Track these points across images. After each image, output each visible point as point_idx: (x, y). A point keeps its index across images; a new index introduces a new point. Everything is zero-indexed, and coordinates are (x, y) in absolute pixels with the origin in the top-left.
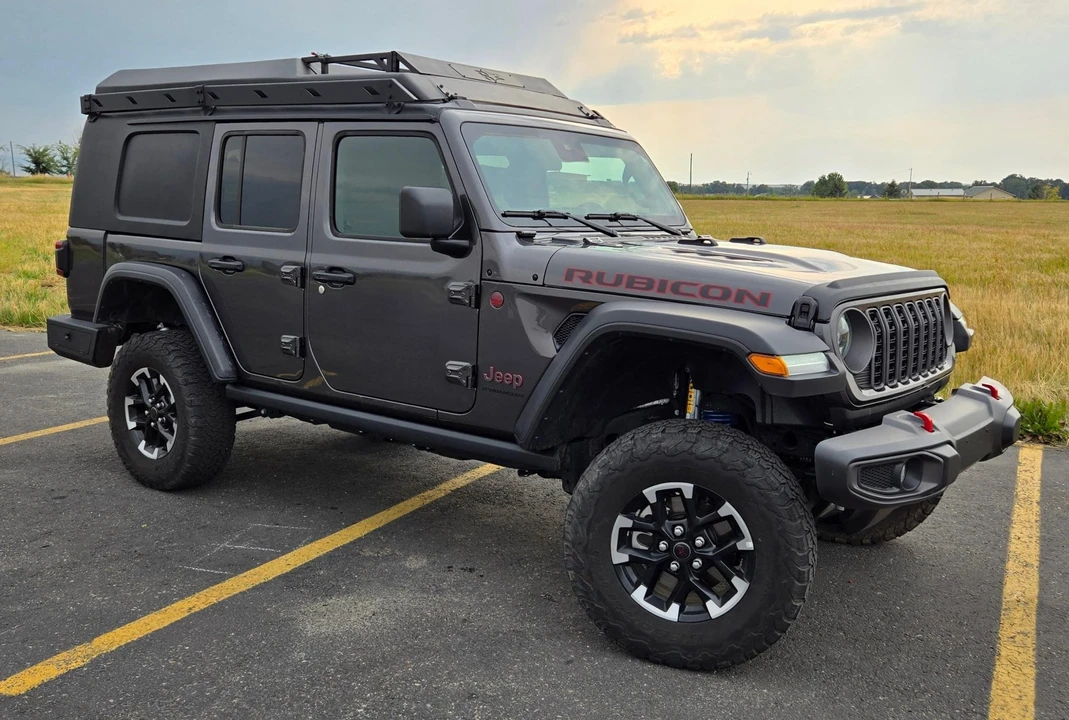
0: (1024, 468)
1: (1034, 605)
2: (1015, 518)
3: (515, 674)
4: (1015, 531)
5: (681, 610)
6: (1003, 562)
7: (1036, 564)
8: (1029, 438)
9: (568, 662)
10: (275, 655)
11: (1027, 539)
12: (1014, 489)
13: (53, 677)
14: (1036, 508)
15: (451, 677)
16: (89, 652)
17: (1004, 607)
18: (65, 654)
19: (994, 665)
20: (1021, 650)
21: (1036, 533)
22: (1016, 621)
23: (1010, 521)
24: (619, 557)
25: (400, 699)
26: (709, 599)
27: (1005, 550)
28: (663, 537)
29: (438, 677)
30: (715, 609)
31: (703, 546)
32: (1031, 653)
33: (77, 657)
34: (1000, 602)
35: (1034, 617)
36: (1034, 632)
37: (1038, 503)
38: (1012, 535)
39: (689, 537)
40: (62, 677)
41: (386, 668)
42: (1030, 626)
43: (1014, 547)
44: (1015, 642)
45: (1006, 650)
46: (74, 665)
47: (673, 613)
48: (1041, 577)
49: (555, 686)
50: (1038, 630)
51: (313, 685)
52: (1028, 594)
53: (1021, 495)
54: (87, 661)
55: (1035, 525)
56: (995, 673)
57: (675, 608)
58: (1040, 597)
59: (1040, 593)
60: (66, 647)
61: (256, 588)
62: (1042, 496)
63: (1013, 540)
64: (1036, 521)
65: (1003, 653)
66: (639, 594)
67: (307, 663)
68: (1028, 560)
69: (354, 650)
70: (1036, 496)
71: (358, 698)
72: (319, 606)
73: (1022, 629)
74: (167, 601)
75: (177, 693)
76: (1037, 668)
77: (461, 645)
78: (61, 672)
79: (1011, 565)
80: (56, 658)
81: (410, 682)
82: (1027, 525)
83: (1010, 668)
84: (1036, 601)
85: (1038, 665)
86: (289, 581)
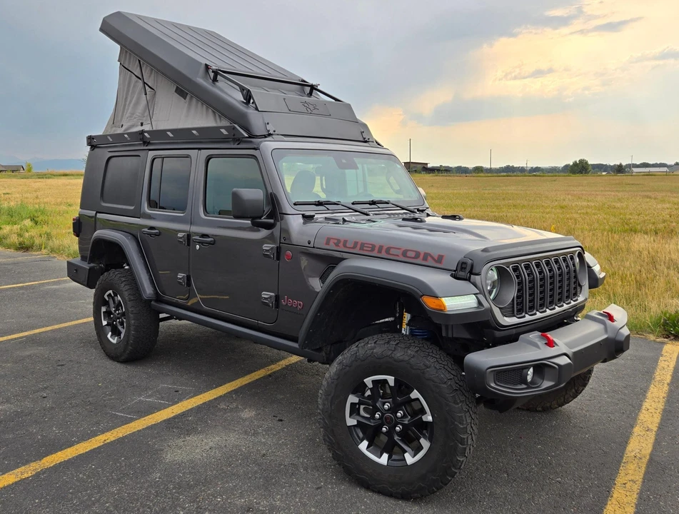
0: (664, 358)
1: (645, 460)
2: (649, 395)
4: (646, 405)
5: (389, 458)
6: (632, 427)
7: (655, 429)
8: (672, 338)
10: (142, 474)
11: (653, 411)
12: (654, 373)
13: (11, 483)
14: (666, 388)
16: (37, 467)
17: (624, 461)
20: (628, 494)
21: (661, 406)
22: (630, 472)
23: (645, 396)
24: (351, 422)
26: (406, 452)
27: (635, 419)
28: (378, 410)
30: (410, 459)
31: (402, 417)
32: (635, 496)
33: (27, 471)
34: (622, 457)
35: (644, 469)
36: (641, 480)
37: (668, 384)
38: (644, 407)
39: (393, 410)
42: (639, 477)
43: (644, 416)
44: (625, 487)
45: (618, 493)
46: (26, 475)
47: (384, 460)
48: (656, 439)
50: (644, 479)
52: (643, 452)
53: (658, 378)
54: (34, 473)
55: (662, 400)
57: (385, 456)
58: (651, 455)
59: (652, 451)
61: (148, 428)
62: (672, 379)
63: (643, 411)
64: (664, 398)
65: (615, 496)
66: (363, 446)
67: (158, 481)
68: (650, 426)
69: (190, 473)
70: (668, 379)
72: (180, 442)
73: (633, 478)
74: (94, 434)
75: (76, 497)
76: (636, 508)
77: (256, 472)
78: (16, 480)
79: (637, 430)
80: (17, 470)
82: (656, 400)
83: (617, 507)
84: (648, 457)
85: (637, 506)
86: (169, 423)
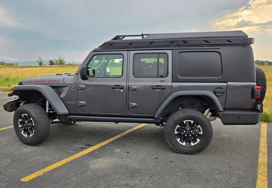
0: (262, 129)
1: (266, 164)
2: (261, 141)
3: (138, 180)
4: (261, 145)
6: (258, 153)
7: (267, 153)
8: (263, 121)
9: (150, 177)
10: (84, 173)
11: (264, 147)
12: (260, 134)
13: (35, 177)
14: (266, 139)
15: (123, 180)
16: (44, 171)
17: (259, 165)
18: (38, 171)
19: (257, 181)
20: (263, 177)
21: (266, 145)
22: (262, 169)
23: (260, 142)
25: (110, 185)
27: (258, 150)
29: (120, 180)
32: (266, 177)
33: (40, 173)
34: (258, 164)
35: (266, 168)
36: (266, 172)
37: (266, 138)
38: (260, 146)
40: (37, 177)
41: (108, 177)
42: (266, 170)
43: (261, 149)
44: (262, 174)
45: (260, 176)
46: (40, 174)
48: (268, 157)
49: (147, 183)
50: (267, 171)
51: (91, 181)
52: (265, 162)
53: (262, 136)
54: (43, 173)
55: (266, 143)
56: (257, 183)
58: (268, 162)
59: (268, 161)
60: (39, 170)
61: (82, 156)
62: (267, 136)
63: (261, 147)
64: (266, 142)
65: (259, 177)
67: (90, 175)
68: (264, 153)
69: (102, 172)
70: (266, 136)
71: (101, 185)
72: (95, 161)
73: (263, 171)
74: (62, 159)
75: (61, 182)
76: (268, 182)
78: (37, 176)
79: (260, 154)
80: (36, 172)
81: (113, 181)
82: (264, 143)
83: (261, 182)
84: (267, 163)
85: (268, 181)
86: (89, 154)
